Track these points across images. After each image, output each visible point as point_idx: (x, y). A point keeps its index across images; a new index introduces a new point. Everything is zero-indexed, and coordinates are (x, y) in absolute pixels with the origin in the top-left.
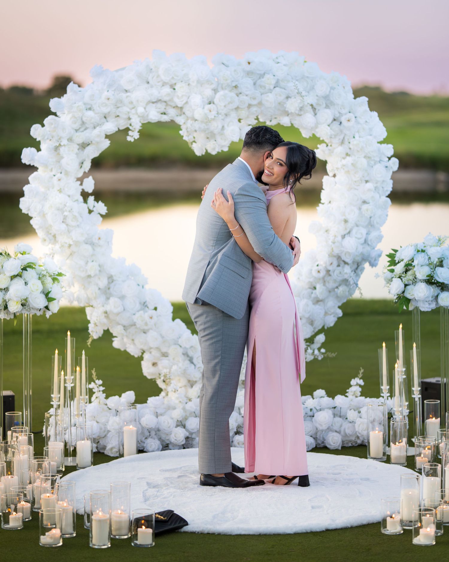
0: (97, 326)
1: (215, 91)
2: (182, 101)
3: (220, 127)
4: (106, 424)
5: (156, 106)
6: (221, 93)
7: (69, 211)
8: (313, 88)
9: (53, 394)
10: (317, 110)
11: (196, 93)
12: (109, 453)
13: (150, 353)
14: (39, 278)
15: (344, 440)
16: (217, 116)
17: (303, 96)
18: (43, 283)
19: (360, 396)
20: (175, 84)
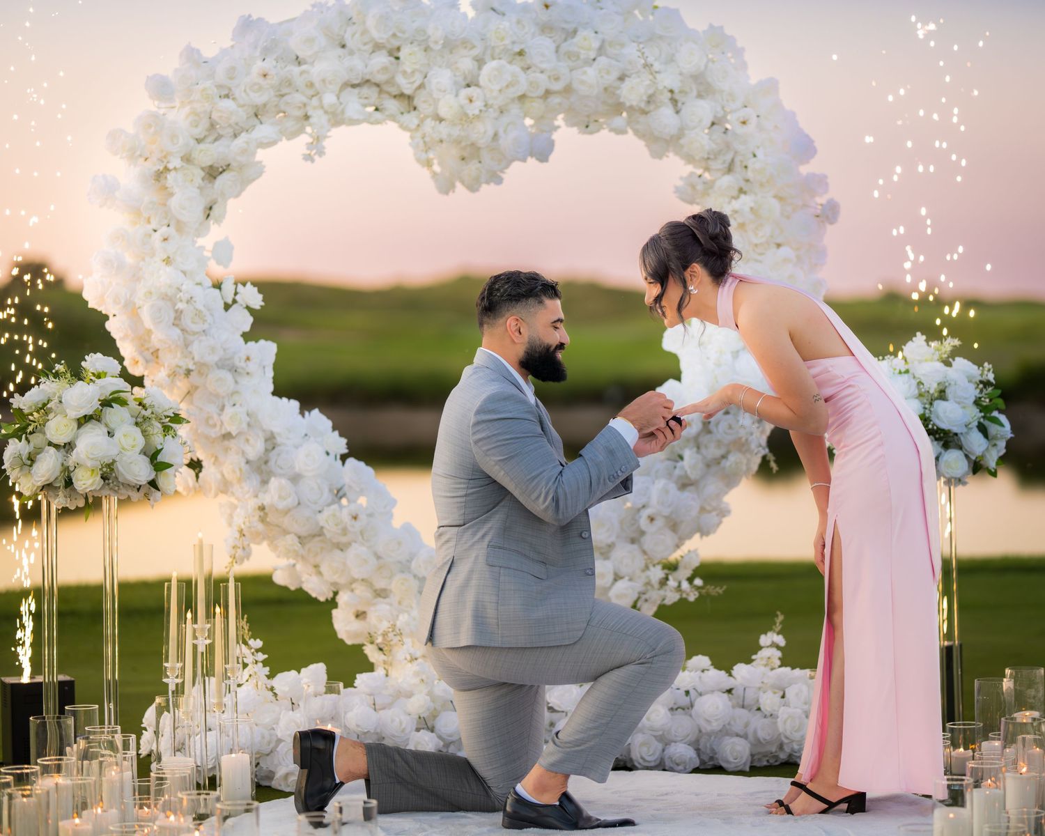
0: (244, 535)
1: (480, 62)
2: (414, 82)
3: (491, 133)
4: (274, 726)
5: (359, 93)
6: (490, 66)
7: (188, 302)
8: (671, 60)
9: (167, 661)
10: (679, 104)
11: (440, 67)
12: (281, 786)
13: (352, 591)
14: (137, 424)
15: (754, 753)
16: (486, 111)
17: (656, 72)
18: (144, 432)
19: (780, 666)
20: (398, 49)
